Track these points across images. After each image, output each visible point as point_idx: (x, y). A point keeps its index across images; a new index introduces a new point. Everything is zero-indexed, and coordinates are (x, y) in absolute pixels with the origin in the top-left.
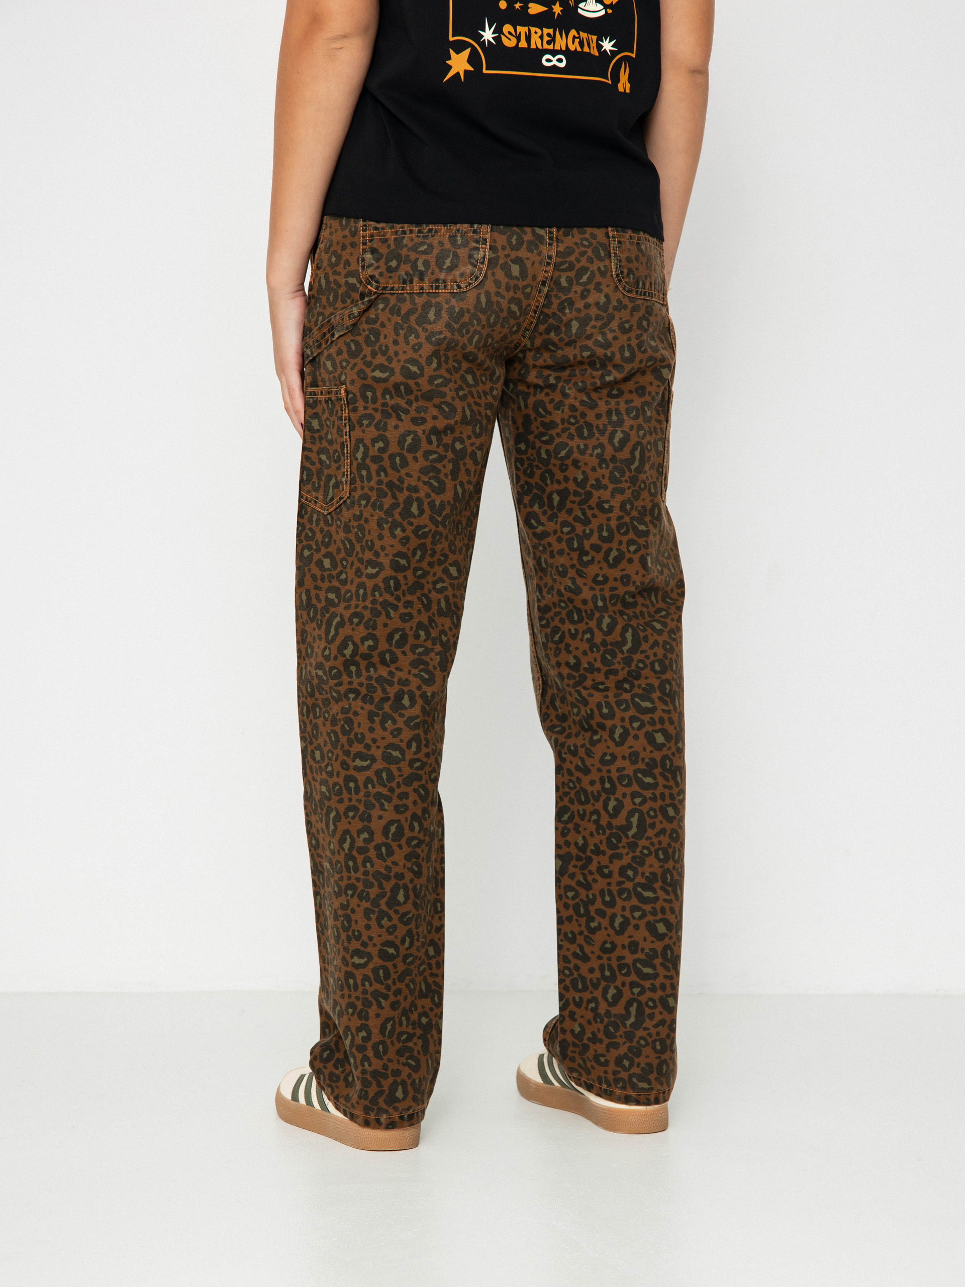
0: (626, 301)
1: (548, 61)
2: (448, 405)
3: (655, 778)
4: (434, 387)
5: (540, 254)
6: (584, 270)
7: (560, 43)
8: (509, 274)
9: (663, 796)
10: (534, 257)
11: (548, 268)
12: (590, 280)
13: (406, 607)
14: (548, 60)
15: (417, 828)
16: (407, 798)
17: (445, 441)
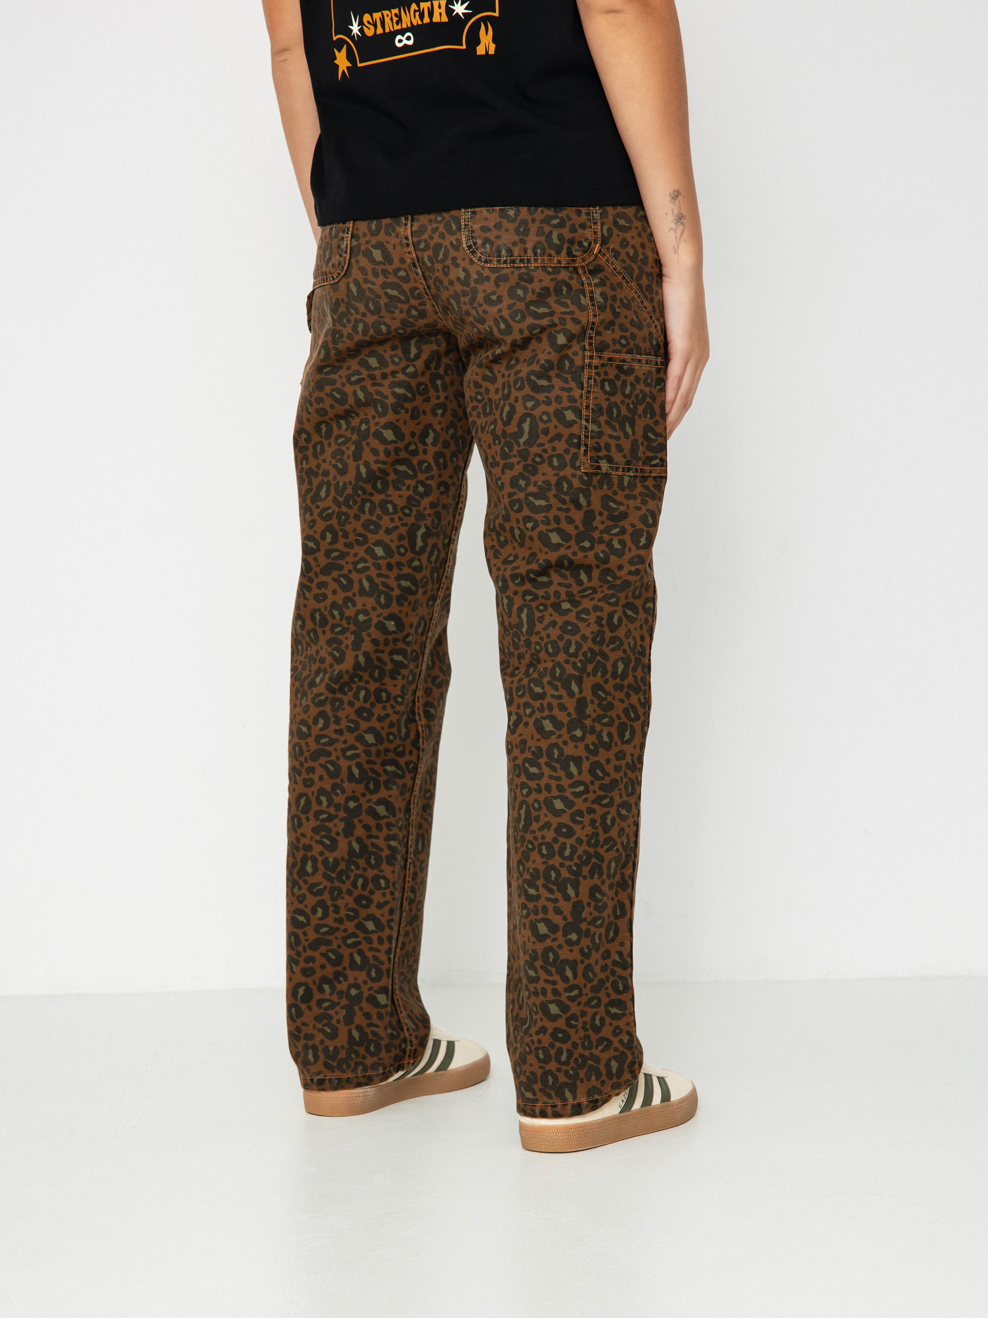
0: (486, 273)
1: (402, 41)
2: (339, 391)
3: (540, 768)
4: (323, 376)
5: (397, 236)
6: (438, 247)
7: (406, 22)
8: (372, 260)
9: (548, 788)
10: (393, 240)
11: (409, 249)
12: (446, 255)
13: (320, 588)
14: (400, 41)
15: (325, 803)
16: (314, 773)
17: (352, 425)
